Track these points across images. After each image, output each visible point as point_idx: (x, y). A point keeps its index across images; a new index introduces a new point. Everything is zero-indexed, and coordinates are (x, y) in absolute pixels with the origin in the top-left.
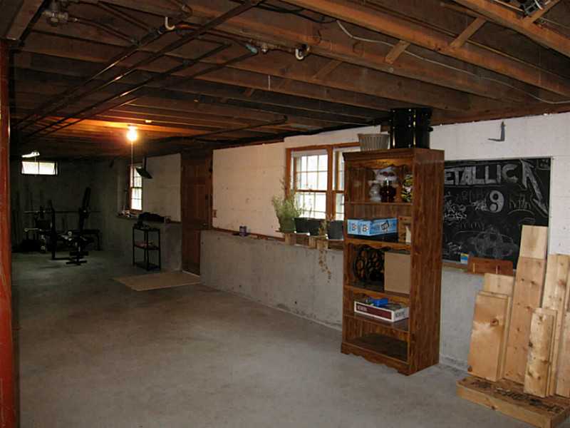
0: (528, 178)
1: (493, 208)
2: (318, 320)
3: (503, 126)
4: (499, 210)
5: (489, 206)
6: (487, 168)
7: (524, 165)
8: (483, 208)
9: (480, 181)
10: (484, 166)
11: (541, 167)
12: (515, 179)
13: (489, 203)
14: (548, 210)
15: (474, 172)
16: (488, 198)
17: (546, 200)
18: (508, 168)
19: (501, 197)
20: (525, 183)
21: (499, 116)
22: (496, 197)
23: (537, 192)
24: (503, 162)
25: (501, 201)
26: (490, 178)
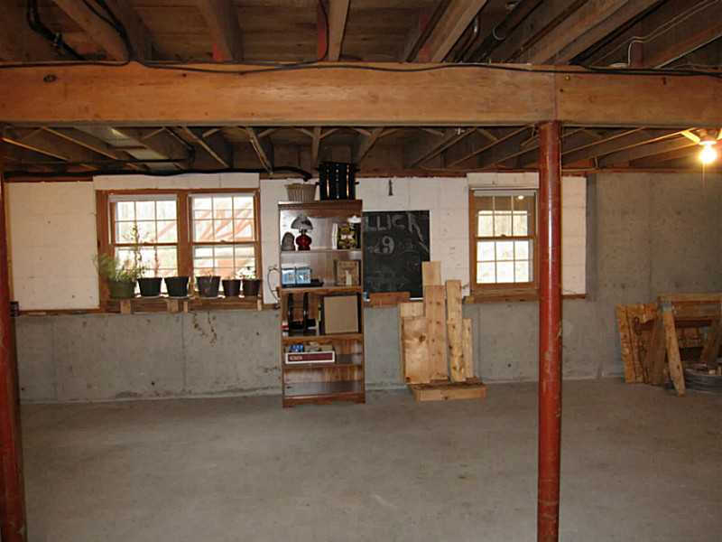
0: (413, 226)
1: (385, 250)
2: (196, 394)
3: (390, 183)
4: (391, 252)
5: (381, 250)
6: (378, 218)
7: (409, 215)
8: (377, 250)
9: (373, 229)
10: (376, 216)
11: (422, 217)
12: (402, 226)
13: (382, 247)
14: (429, 248)
15: (367, 221)
16: (381, 243)
17: (427, 242)
18: (397, 217)
19: (392, 242)
20: (411, 230)
21: (386, 175)
22: (387, 241)
23: (420, 236)
24: (392, 214)
25: (392, 245)
26: (381, 226)
